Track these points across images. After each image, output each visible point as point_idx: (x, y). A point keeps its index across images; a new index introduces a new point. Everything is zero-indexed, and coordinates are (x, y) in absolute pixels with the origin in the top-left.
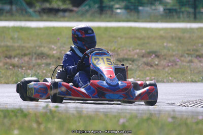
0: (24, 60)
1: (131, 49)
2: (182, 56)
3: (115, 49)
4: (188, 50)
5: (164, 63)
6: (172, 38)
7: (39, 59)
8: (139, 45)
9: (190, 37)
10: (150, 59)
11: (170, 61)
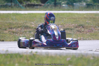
0: (18, 30)
2: (95, 27)
3: (62, 24)
4: (98, 24)
5: (87, 31)
6: (90, 18)
7: (26, 29)
8: (74, 22)
10: (80, 28)
11: (89, 30)
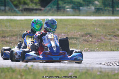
0: (13, 39)
1: (75, 32)
2: (105, 36)
3: (66, 32)
4: (109, 32)
5: (95, 40)
8: (80, 29)
9: (110, 25)
10: (87, 38)
11: (98, 39)
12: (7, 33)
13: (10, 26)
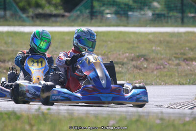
1: (121, 53)
2: (170, 60)
3: (105, 53)
4: (176, 54)
5: (153, 67)
6: (161, 42)
8: (128, 49)
9: (177, 41)
10: (139, 62)
11: (158, 65)
12: (8, 54)
13: (12, 43)
